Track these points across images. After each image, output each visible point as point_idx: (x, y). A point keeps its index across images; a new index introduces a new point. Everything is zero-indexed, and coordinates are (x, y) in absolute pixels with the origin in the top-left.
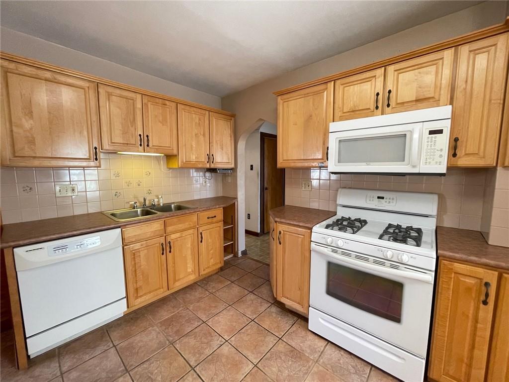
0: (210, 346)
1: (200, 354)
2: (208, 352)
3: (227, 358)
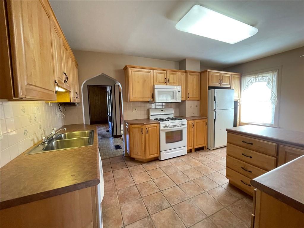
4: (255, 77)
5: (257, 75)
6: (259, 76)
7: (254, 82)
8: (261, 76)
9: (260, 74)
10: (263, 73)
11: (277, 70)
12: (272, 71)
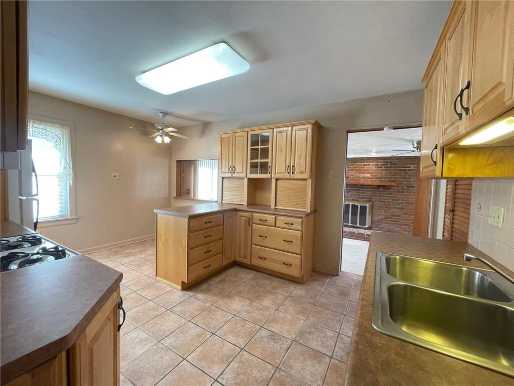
0: (234, 371)
1: (241, 362)
2: (235, 365)
3: (213, 362)
8: (38, 127)
9: (36, 122)
10: (42, 123)
11: (69, 127)
12: (60, 126)
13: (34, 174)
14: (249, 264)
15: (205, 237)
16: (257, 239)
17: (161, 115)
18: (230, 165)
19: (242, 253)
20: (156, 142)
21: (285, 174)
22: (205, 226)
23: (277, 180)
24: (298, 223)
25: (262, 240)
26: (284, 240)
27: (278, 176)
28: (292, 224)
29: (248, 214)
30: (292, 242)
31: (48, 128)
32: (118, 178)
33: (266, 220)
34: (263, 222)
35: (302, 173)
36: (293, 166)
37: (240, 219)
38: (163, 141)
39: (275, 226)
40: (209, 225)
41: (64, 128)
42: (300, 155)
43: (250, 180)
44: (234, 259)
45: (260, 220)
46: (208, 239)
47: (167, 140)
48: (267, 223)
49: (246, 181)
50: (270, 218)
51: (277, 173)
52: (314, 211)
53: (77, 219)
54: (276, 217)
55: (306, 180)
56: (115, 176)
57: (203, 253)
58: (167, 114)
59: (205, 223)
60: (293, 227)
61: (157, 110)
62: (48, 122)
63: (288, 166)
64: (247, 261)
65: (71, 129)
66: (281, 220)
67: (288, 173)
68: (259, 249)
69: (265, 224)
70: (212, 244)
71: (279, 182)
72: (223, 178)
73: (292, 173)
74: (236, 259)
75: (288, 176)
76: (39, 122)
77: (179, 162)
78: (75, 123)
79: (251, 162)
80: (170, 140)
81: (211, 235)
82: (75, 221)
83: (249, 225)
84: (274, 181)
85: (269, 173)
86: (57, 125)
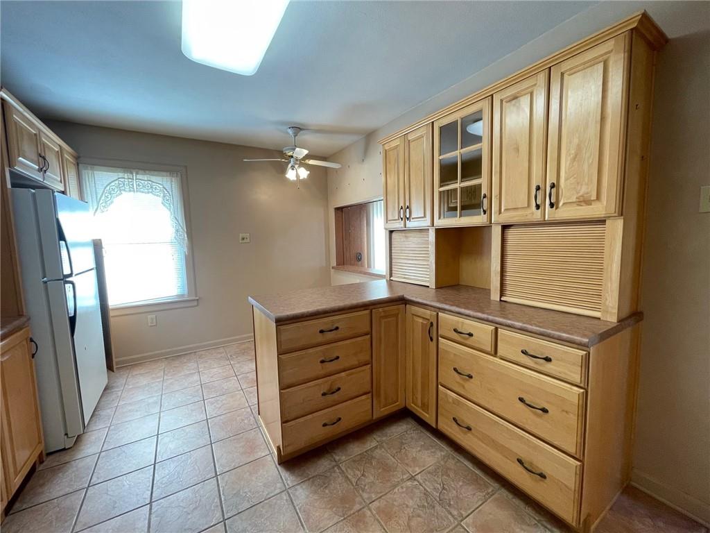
4: (126, 176)
5: (132, 173)
6: (139, 177)
7: (124, 190)
8: (143, 178)
9: (140, 172)
10: (147, 172)
11: (179, 173)
12: (168, 174)
13: (62, 243)
14: (434, 426)
15: (322, 362)
16: (447, 376)
17: (290, 132)
18: (402, 204)
19: (419, 396)
20: (287, 180)
21: (528, 212)
22: (320, 338)
23: (505, 228)
24: (568, 360)
25: (461, 382)
26: (521, 400)
27: (506, 218)
28: (548, 360)
29: (428, 313)
30: (545, 411)
31: (154, 178)
32: (248, 240)
33: (471, 335)
34: (465, 337)
35: (588, 202)
36: (553, 186)
37: (413, 320)
38: (297, 176)
39: (495, 354)
40: (330, 336)
41: (173, 176)
42: (579, 148)
43: (441, 233)
44: (403, 405)
45: (455, 330)
46: (331, 367)
47: (304, 173)
48: (470, 341)
49: (432, 236)
50: (482, 332)
51: (506, 210)
52: (630, 317)
53: (197, 300)
54: (496, 329)
55: (602, 221)
56: (243, 239)
57: (320, 395)
58: (301, 129)
59: (322, 332)
60: (549, 367)
61: (283, 123)
62: (155, 170)
63: (538, 188)
64: (429, 417)
65: (181, 176)
66: (512, 342)
67: (538, 207)
68: (455, 402)
69: (468, 342)
70: (343, 374)
71: (511, 234)
72: (391, 232)
73: (552, 205)
74: (407, 405)
75: (537, 215)
76: (143, 172)
77: (339, 210)
78: (186, 167)
79: (440, 192)
80: (309, 172)
81: (338, 358)
82: (195, 303)
83: (432, 340)
84: (496, 232)
85: (485, 212)
86: (164, 173)
